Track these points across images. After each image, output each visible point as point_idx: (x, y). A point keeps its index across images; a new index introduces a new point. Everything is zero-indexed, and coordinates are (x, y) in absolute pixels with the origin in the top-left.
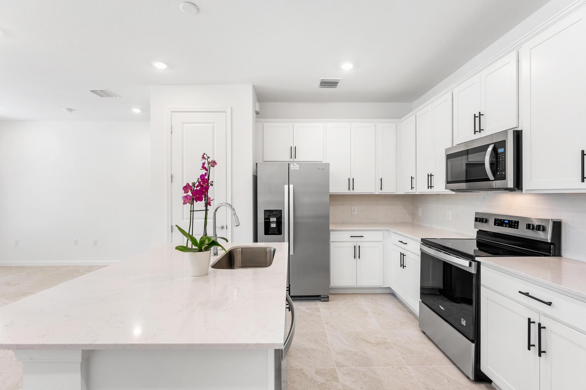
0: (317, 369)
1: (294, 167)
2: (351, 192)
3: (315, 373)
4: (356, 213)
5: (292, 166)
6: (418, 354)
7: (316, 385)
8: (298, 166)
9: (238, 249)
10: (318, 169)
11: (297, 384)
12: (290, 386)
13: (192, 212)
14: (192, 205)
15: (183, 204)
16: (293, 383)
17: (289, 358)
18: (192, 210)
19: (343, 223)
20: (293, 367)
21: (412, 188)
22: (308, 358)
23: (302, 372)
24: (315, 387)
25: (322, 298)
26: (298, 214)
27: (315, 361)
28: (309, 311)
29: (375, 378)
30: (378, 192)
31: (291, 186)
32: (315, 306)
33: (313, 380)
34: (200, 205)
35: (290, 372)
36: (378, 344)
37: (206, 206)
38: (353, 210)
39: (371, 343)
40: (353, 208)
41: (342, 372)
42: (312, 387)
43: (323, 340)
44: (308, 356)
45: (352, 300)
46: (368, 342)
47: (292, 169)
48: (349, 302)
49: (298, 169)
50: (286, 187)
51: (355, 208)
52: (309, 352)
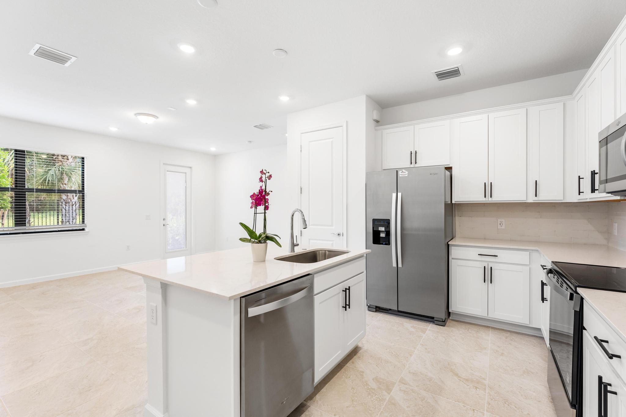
0: (377, 376)
1: (402, 173)
2: (489, 200)
3: (373, 379)
4: (503, 227)
5: (400, 173)
6: (516, 407)
7: (366, 387)
8: (407, 173)
9: (321, 251)
10: (431, 174)
11: (350, 380)
12: (342, 379)
13: (255, 214)
14: (256, 209)
15: (251, 208)
16: (347, 378)
17: (359, 360)
18: (255, 213)
19: (485, 239)
20: (356, 367)
21: (580, 193)
22: (377, 366)
23: (361, 374)
24: (363, 388)
25: (436, 320)
26: (408, 225)
27: (381, 370)
28: (412, 330)
29: (432, 405)
30: (531, 199)
31: (400, 195)
32: (424, 327)
33: (366, 383)
34: (261, 209)
35: (351, 370)
36: (467, 380)
37: (265, 209)
38: (499, 224)
39: (459, 377)
40: (499, 220)
41: (400, 388)
42: (360, 387)
43: (405, 357)
44: (378, 365)
45: (478, 331)
46: (457, 375)
47: (400, 176)
48: (471, 333)
49: (407, 175)
50: (394, 195)
51: (503, 220)
52: (381, 362)
